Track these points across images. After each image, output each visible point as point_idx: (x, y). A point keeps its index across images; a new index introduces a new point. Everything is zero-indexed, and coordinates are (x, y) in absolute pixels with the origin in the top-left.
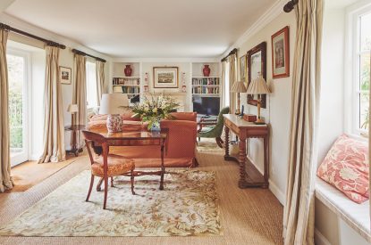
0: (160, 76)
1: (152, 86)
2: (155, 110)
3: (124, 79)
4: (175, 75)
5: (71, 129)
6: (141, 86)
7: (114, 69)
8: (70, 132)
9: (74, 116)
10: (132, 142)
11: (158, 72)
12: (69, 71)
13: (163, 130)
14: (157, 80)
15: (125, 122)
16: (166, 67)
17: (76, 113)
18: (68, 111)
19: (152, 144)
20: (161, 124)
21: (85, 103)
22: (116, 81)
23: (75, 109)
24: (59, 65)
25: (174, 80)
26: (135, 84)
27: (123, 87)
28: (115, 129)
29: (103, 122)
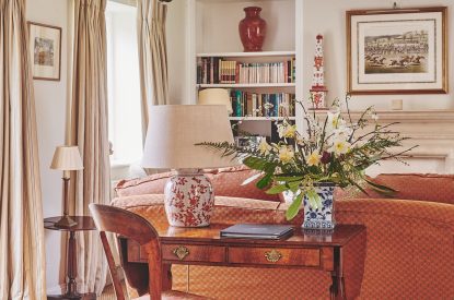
0: (373, 47)
1: (343, 90)
2: (313, 158)
3: (240, 62)
4: (434, 42)
5: (60, 224)
6: (301, 88)
7: (204, 26)
8: (57, 236)
9: (69, 183)
10: (235, 253)
11: (366, 28)
12: (53, 35)
13: (340, 230)
14: (360, 62)
15: (220, 200)
16: (395, 10)
17: (75, 173)
18: (54, 166)
19: (297, 265)
20: (340, 210)
21: (104, 148)
22: (209, 70)
23: (72, 160)
24: (28, 17)
25: (432, 61)
26: (278, 78)
27: (234, 93)
28: (190, 218)
29: (154, 198)
